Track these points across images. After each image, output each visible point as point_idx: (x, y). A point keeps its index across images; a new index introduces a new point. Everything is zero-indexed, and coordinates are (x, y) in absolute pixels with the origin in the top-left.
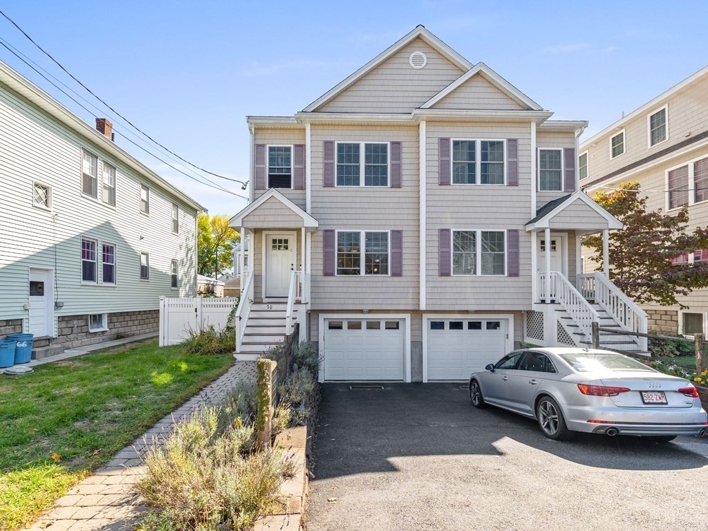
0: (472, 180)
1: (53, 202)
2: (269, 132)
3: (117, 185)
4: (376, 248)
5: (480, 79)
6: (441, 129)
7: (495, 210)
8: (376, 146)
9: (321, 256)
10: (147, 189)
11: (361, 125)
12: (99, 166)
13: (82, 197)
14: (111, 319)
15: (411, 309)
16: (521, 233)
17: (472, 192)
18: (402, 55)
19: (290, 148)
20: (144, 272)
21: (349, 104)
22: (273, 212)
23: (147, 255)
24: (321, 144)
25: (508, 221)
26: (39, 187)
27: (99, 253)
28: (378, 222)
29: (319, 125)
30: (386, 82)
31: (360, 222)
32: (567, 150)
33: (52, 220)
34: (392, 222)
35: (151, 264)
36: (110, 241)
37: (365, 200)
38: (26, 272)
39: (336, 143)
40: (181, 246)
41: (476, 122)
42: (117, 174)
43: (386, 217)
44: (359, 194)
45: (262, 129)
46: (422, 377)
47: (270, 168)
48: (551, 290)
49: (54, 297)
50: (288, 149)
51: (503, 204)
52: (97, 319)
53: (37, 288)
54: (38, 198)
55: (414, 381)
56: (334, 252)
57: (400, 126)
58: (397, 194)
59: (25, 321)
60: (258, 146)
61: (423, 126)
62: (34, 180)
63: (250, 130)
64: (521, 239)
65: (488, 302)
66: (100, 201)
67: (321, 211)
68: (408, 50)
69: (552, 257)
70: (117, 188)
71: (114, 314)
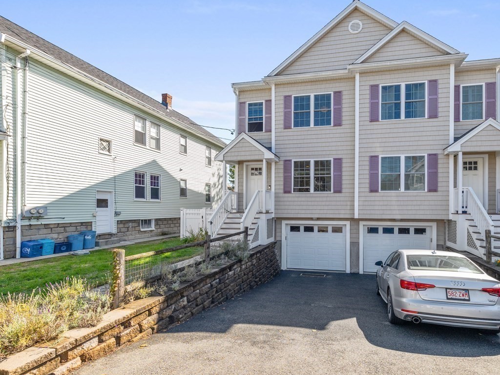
0: (398, 116)
1: (113, 150)
2: (249, 93)
3: (161, 137)
4: (322, 172)
5: (405, 34)
6: (372, 78)
7: (417, 139)
8: (323, 96)
9: (282, 179)
10: (185, 137)
11: (312, 82)
12: (147, 125)
13: (135, 145)
14: (157, 223)
15: (349, 217)
16: (439, 157)
17: (397, 126)
18: (343, 25)
19: (262, 103)
20: (183, 192)
21: (303, 67)
22: (244, 149)
23: (185, 181)
24: (282, 98)
25: (428, 148)
26: (104, 141)
27: (147, 180)
28: (324, 153)
29: (280, 84)
30: (330, 47)
31: (310, 153)
32: (488, 84)
33: (112, 161)
34: (334, 152)
35: (188, 187)
36: (156, 173)
37: (314, 137)
38: (95, 194)
39: (293, 96)
40: (213, 175)
41: (401, 70)
42: (161, 129)
43: (330, 148)
44: (309, 133)
45: (243, 91)
46: (359, 270)
47: (249, 118)
48: (463, 202)
49: (114, 208)
50: (261, 104)
51: (424, 134)
52: (147, 222)
53: (102, 203)
54: (103, 148)
55: (352, 272)
56: (291, 176)
57: (341, 79)
58: (338, 131)
59: (93, 223)
60: (241, 103)
61: (357, 77)
62: (100, 137)
63: (235, 92)
64: (440, 161)
65: (410, 212)
66: (148, 147)
67: (282, 146)
68: (348, 20)
69: (464, 175)
70: (161, 138)
71: (160, 220)
